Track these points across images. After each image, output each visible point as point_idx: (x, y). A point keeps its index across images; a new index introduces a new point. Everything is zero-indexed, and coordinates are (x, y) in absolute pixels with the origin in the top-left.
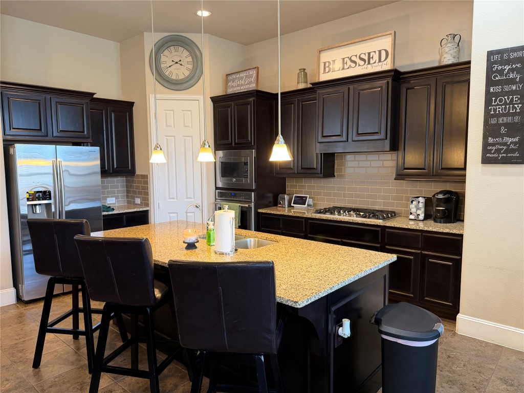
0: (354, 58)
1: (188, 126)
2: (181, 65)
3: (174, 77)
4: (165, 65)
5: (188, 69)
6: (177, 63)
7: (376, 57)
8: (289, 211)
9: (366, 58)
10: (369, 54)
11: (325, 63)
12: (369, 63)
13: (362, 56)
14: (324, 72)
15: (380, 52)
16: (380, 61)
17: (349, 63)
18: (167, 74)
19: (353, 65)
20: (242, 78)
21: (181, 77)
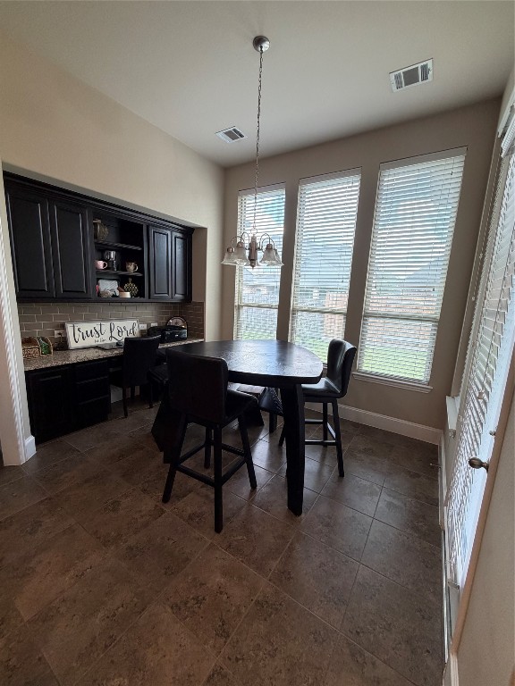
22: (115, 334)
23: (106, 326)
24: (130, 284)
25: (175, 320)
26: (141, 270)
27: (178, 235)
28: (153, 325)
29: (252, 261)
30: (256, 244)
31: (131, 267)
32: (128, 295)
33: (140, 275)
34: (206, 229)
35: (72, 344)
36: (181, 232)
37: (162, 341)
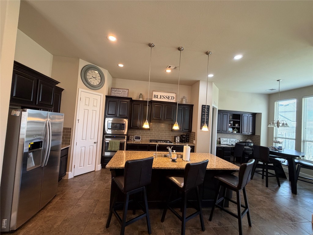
0: (164, 96)
1: (95, 106)
2: (96, 79)
3: (92, 83)
4: (89, 77)
5: (98, 81)
6: (94, 78)
7: (171, 98)
8: (134, 142)
9: (168, 97)
10: (169, 96)
11: (154, 95)
12: (169, 99)
13: (167, 96)
14: (154, 98)
15: (172, 97)
16: (172, 99)
17: (162, 97)
18: (89, 81)
19: (164, 98)
20: (120, 91)
21: (95, 84)
22: (231, 142)
23: (229, 139)
24: (236, 129)
25: (248, 140)
26: (239, 126)
27: (251, 115)
28: (241, 141)
29: (278, 126)
30: (279, 122)
31: (237, 125)
32: (235, 132)
33: (239, 127)
34: (261, 113)
35: (222, 143)
36: (252, 115)
37: (245, 146)
